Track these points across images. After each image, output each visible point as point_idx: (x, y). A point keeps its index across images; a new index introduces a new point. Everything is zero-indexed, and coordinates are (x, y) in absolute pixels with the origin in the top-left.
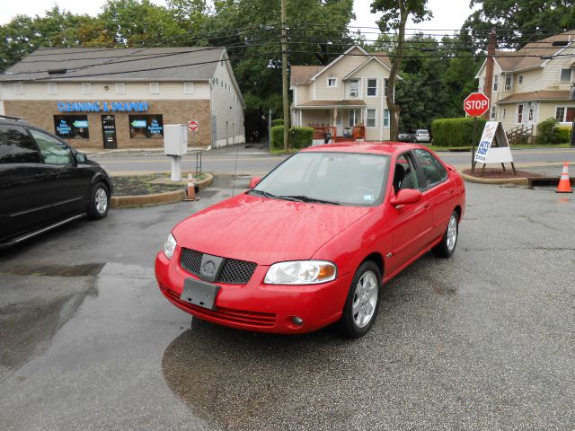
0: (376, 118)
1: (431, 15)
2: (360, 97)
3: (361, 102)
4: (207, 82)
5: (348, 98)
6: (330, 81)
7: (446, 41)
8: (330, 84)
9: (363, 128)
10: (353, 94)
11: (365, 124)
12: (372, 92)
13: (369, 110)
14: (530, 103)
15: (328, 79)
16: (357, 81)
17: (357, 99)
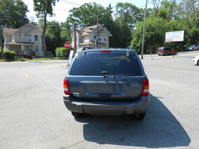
0: (39, 49)
3: (33, 43)
5: (28, 41)
6: (20, 35)
7: (62, 24)
8: (20, 36)
11: (35, 51)
12: (36, 40)
13: (36, 46)
15: (19, 34)
16: (30, 35)
17: (31, 42)
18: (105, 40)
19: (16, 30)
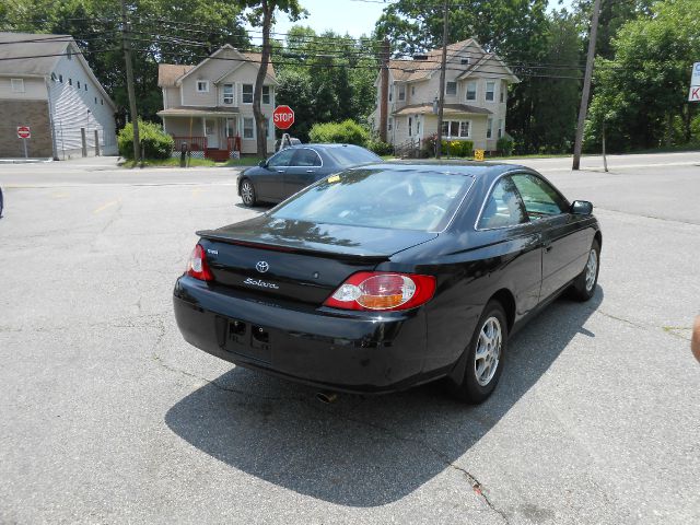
0: (254, 127)
1: (306, 13)
2: (235, 104)
3: (236, 110)
4: (41, 80)
5: (222, 104)
6: (200, 85)
7: (364, 40)
8: (200, 88)
9: (238, 140)
10: (226, 101)
11: (241, 135)
12: (247, 98)
13: (245, 120)
14: (417, 116)
15: (198, 82)
16: (231, 86)
17: (231, 106)
18: (490, 96)
19: (190, 68)
